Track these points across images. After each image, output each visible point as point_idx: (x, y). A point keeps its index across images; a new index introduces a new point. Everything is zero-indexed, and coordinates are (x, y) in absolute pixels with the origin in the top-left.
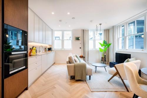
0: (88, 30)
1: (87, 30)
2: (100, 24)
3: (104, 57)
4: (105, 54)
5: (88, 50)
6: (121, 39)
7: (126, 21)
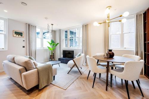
0: (36, 27)
1: (34, 26)
2: (52, 25)
3: (52, 55)
4: (53, 52)
5: (36, 49)
6: (64, 40)
7: (69, 28)
